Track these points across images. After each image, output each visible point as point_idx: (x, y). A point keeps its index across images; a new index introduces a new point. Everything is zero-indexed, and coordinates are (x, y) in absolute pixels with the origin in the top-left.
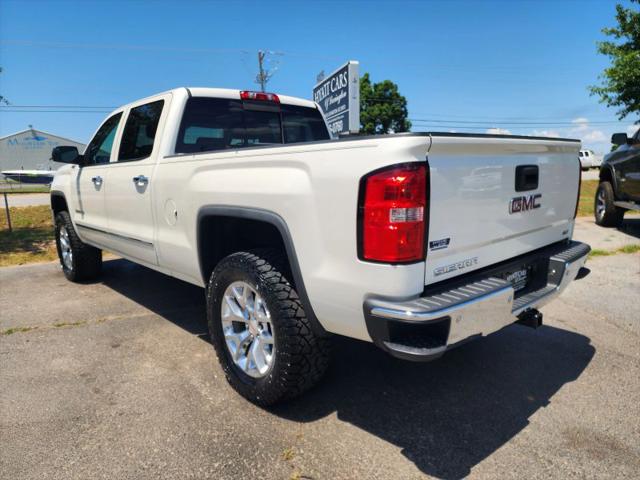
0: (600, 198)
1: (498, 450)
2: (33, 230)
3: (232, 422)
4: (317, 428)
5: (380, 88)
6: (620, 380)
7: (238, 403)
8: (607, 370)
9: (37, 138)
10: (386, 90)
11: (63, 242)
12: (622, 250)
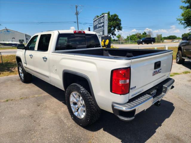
0: (178, 55)
1: (147, 141)
2: (9, 63)
3: (74, 132)
4: (97, 134)
5: (113, 16)
6: (181, 118)
7: (75, 125)
8: (178, 114)
9: (8, 31)
10: (115, 17)
11: (20, 71)
12: (184, 73)
